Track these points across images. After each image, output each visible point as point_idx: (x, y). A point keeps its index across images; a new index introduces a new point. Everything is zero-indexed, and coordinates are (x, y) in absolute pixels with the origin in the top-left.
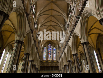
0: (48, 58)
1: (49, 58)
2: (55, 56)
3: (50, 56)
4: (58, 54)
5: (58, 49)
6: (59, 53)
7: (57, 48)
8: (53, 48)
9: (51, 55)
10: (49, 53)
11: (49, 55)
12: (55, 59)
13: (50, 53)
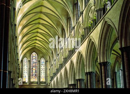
0: (31, 77)
1: (33, 77)
2: (43, 75)
3: (34, 75)
4: (48, 72)
5: (49, 62)
6: (50, 69)
7: (47, 61)
8: (40, 61)
9: (36, 72)
10: (32, 68)
11: (32, 73)
12: (43, 79)
13: (34, 68)
